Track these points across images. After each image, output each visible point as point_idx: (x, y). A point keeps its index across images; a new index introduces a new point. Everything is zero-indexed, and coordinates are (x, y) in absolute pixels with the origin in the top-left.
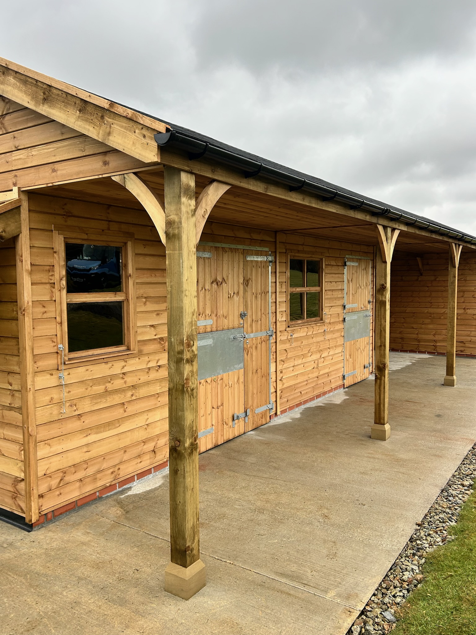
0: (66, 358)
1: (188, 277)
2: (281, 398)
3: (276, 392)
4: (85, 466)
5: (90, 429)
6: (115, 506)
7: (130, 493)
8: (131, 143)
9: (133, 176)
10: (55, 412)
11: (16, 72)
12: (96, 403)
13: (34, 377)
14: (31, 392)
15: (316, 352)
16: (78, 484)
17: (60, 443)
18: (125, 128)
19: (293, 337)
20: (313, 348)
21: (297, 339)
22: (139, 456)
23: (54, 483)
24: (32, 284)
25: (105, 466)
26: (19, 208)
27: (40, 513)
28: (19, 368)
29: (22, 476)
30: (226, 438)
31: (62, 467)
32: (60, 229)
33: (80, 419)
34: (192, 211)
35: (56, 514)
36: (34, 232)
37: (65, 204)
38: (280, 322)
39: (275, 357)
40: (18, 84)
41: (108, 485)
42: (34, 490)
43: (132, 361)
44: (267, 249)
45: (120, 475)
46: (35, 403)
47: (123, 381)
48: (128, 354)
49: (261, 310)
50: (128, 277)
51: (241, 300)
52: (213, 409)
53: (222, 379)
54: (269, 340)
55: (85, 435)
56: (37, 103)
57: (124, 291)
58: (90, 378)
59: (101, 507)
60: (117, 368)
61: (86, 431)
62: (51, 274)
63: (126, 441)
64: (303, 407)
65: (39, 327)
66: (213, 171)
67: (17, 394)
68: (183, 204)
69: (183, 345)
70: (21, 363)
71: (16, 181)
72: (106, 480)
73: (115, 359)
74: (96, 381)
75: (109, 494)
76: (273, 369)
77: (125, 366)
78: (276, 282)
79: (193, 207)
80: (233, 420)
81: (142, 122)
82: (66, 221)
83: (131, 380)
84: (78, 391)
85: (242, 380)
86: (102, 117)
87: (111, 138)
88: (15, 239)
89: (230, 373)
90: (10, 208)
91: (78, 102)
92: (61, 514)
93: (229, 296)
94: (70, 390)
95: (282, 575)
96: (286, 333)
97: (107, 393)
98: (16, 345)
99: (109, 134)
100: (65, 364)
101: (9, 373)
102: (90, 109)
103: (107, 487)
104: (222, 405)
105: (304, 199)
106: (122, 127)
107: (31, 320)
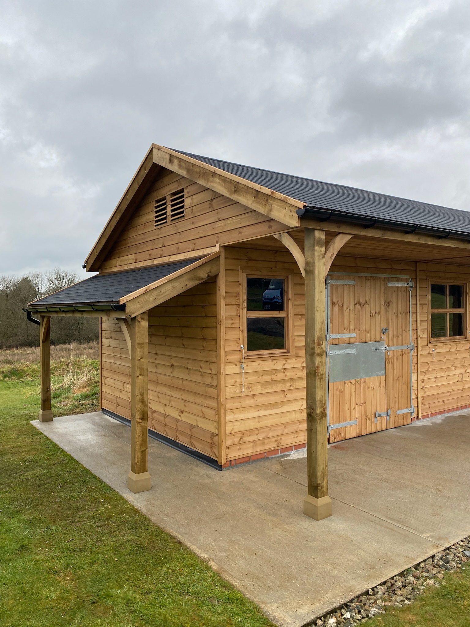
0: (246, 355)
1: (319, 298)
2: (422, 404)
3: (417, 398)
4: (257, 432)
5: (260, 406)
6: (277, 464)
7: (288, 458)
8: (283, 215)
9: (286, 234)
10: (238, 391)
11: (220, 175)
12: (265, 388)
13: (225, 366)
14: (223, 375)
15: (460, 367)
16: (252, 444)
17: (240, 413)
18: (280, 207)
19: (435, 352)
20: (457, 363)
21: (439, 354)
22: (296, 432)
23: (236, 440)
24: (226, 305)
25: (271, 434)
26: (219, 257)
27: (227, 459)
28: (217, 359)
29: (216, 432)
30: (369, 430)
31: (241, 430)
32: (243, 269)
33: (254, 398)
34: (322, 254)
35: (238, 462)
36: (227, 272)
37: (248, 252)
38: (421, 338)
39: (416, 368)
40: (221, 182)
41: (273, 449)
42: (224, 442)
43: (291, 361)
44: (407, 277)
45: (282, 444)
46: (225, 383)
47: (283, 375)
48: (287, 355)
49: (402, 327)
50: (289, 300)
51: (383, 318)
52: (357, 406)
53: (365, 382)
54: (410, 353)
55: (257, 410)
56: (231, 194)
57: (286, 310)
58: (261, 370)
59: (267, 463)
60: (280, 364)
61: (258, 407)
62: (237, 298)
63: (286, 419)
64: (446, 415)
65: (229, 333)
66: (339, 227)
67: (215, 377)
68: (316, 250)
69: (315, 343)
70: (218, 356)
71: (218, 240)
72: (272, 446)
73: (279, 358)
74: (265, 373)
75: (274, 456)
76: (414, 377)
77: (286, 364)
78: (416, 304)
79: (323, 252)
80: (375, 417)
81: (289, 203)
82: (248, 264)
83: (290, 374)
84: (252, 378)
85: (383, 384)
86: (267, 200)
87: (272, 213)
88: (216, 276)
89: (372, 378)
90: (214, 257)
91: (254, 191)
92: (240, 463)
93: (371, 315)
94: (248, 377)
95: (391, 519)
96: (427, 348)
97: (272, 382)
98: (215, 344)
99: (271, 210)
100: (244, 358)
101: (210, 362)
102: (260, 195)
103: (272, 451)
104: (365, 403)
105: (419, 239)
106: (278, 206)
107: (224, 328)
